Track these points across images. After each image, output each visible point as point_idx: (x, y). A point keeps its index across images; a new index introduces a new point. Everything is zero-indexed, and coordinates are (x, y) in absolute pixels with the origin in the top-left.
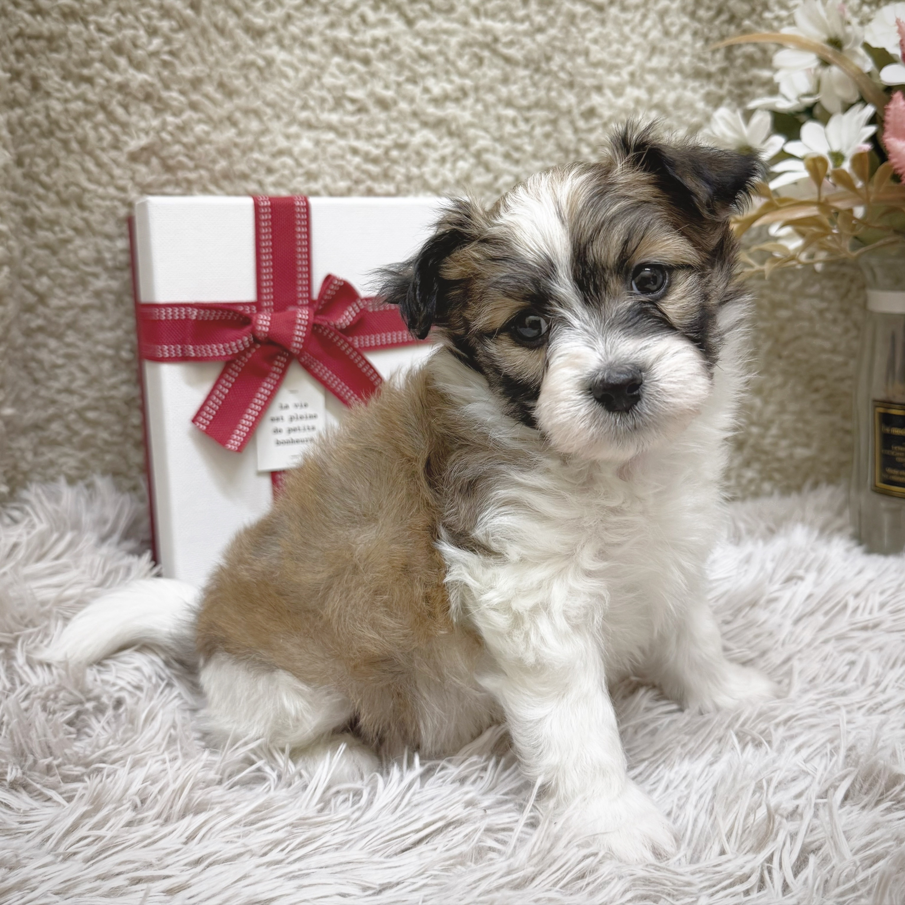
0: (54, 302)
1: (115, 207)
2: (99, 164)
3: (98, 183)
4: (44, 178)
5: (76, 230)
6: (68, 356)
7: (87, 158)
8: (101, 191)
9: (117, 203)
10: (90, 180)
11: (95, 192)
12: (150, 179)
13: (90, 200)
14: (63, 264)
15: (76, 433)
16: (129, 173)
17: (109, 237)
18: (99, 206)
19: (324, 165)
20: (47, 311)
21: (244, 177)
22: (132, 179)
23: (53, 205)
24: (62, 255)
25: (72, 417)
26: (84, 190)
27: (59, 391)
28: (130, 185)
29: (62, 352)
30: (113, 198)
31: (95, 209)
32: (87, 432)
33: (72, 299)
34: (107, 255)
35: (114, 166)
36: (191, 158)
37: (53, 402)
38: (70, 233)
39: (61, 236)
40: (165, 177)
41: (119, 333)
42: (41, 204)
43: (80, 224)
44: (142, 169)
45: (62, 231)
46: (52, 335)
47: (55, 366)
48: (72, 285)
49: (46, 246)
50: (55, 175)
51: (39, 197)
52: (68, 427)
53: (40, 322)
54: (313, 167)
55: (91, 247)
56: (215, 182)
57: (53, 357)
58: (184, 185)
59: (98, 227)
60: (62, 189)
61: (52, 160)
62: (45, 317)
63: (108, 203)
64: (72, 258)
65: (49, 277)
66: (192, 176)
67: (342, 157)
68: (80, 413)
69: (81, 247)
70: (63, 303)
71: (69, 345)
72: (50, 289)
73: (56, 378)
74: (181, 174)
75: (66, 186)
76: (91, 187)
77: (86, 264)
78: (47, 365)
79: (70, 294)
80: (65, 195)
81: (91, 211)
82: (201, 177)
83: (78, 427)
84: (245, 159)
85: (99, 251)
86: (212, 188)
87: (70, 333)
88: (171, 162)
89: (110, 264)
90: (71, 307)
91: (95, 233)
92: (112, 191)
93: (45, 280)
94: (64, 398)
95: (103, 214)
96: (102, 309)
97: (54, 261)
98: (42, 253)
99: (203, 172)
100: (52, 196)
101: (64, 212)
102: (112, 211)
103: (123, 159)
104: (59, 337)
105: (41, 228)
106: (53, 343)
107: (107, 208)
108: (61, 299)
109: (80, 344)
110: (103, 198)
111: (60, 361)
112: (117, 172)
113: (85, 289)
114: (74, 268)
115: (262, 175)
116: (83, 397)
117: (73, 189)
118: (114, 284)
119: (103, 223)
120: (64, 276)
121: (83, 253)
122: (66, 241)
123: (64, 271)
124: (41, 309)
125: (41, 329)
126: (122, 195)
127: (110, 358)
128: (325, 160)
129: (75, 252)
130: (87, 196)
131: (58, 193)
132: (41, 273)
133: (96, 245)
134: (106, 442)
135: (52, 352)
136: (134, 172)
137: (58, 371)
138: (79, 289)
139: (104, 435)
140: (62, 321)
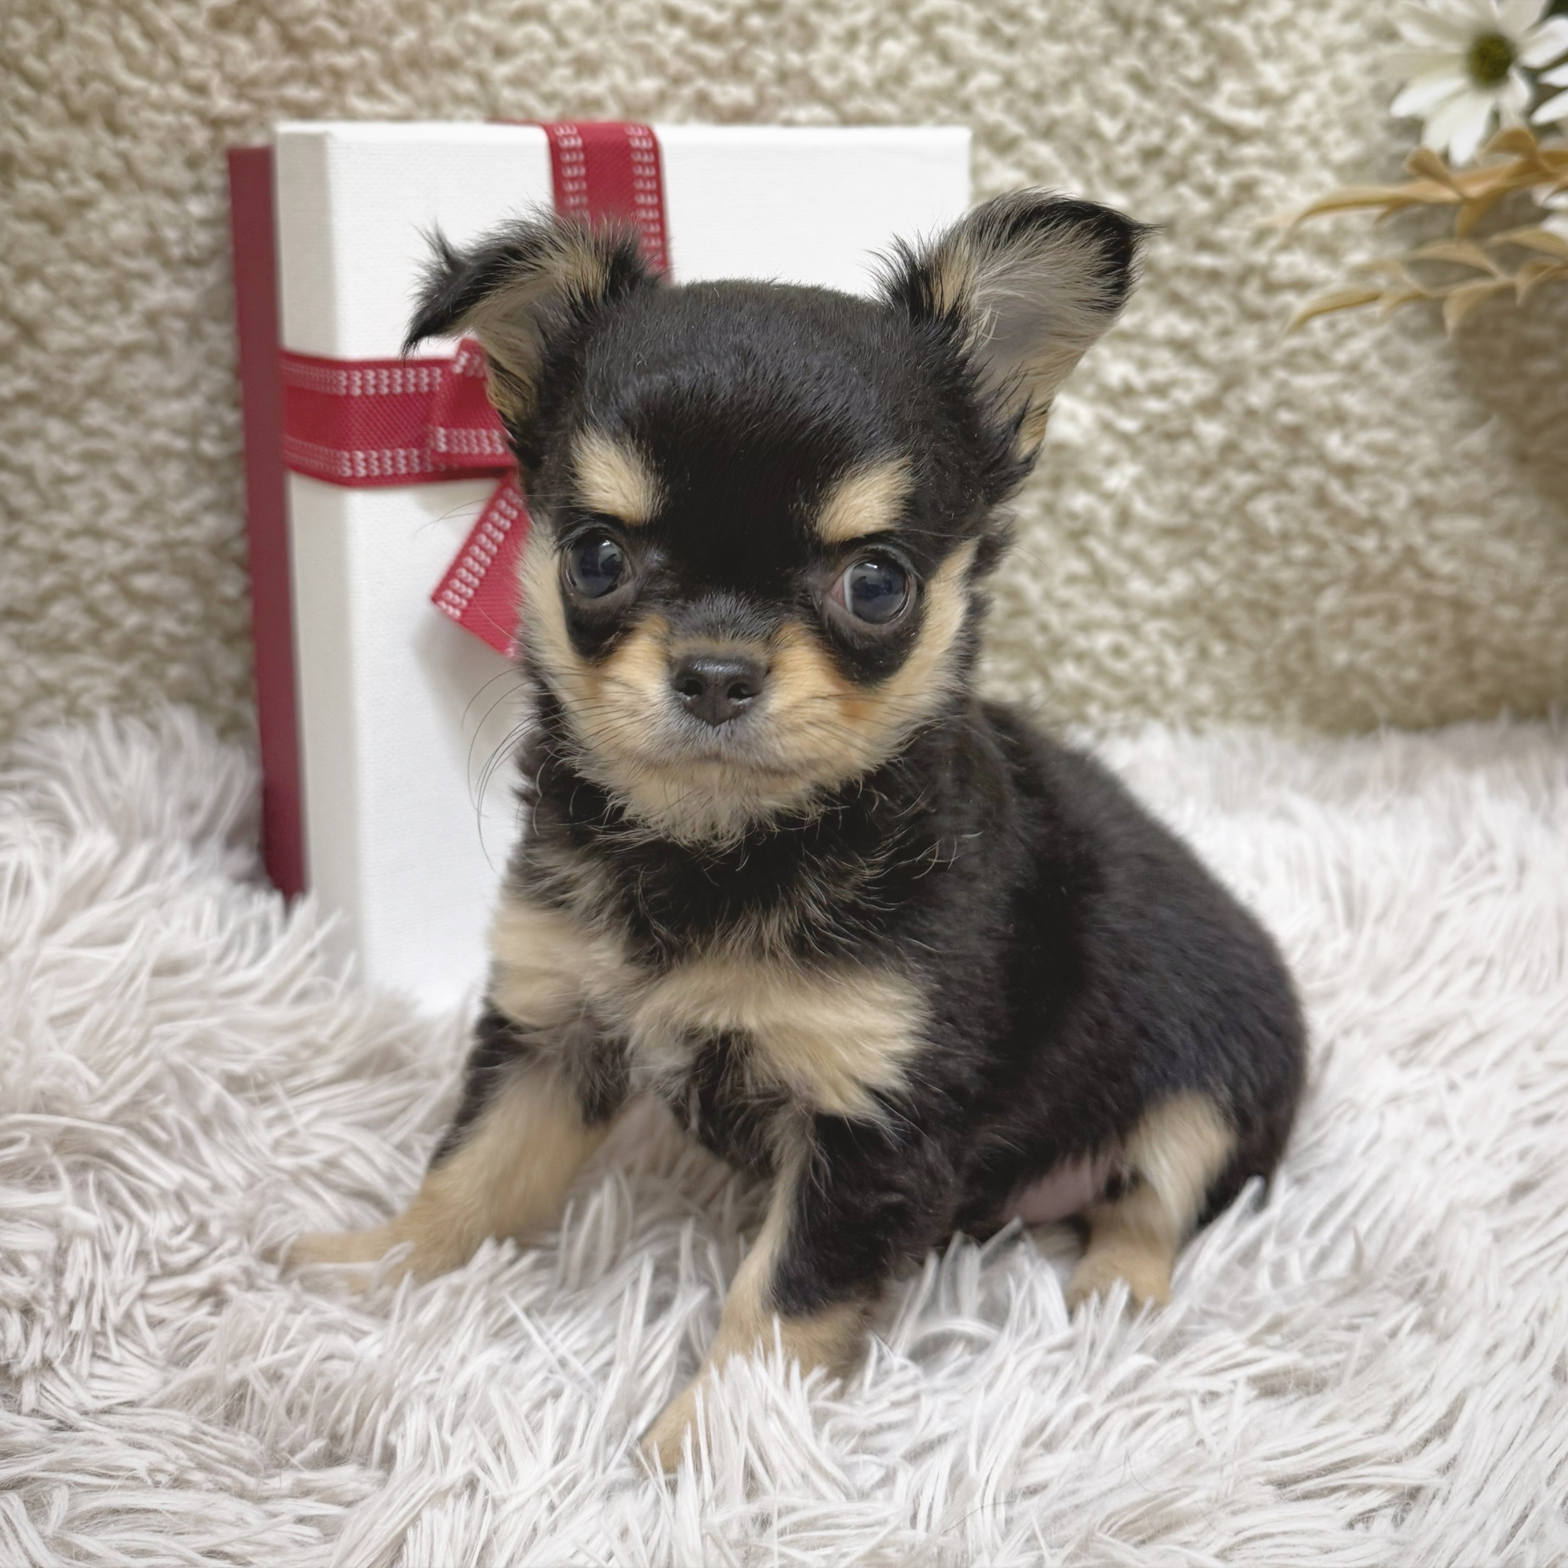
0: (57, 339)
1: (185, 128)
2: (151, 34)
3: (147, 73)
4: (32, 63)
5: (101, 176)
6: (92, 458)
7: (125, 20)
8: (155, 91)
9: (188, 119)
10: (132, 67)
11: (143, 94)
12: (254, 67)
13: (135, 111)
14: (76, 254)
15: (109, 624)
16: (212, 55)
17: (172, 193)
18: (152, 126)
19: (611, 43)
20: (40, 358)
21: (451, 64)
22: (219, 66)
23: (52, 124)
24: (74, 234)
25: (104, 589)
26: (122, 90)
27: (71, 535)
28: (215, 81)
29: (76, 448)
30: (178, 109)
31: (146, 133)
32: (133, 620)
33: (97, 330)
34: (170, 234)
35: (180, 38)
36: (342, 23)
37: (57, 558)
38: (92, 185)
39: (72, 192)
40: (285, 63)
41: (197, 402)
42: (25, 121)
43: (113, 165)
44: (240, 45)
45: (74, 181)
46: (51, 410)
47: (61, 480)
48: (98, 301)
49: (39, 215)
50: (56, 56)
51: (21, 106)
52: (91, 610)
53: (24, 383)
54: (591, 46)
55: (136, 216)
56: (392, 75)
57: (56, 460)
58: (327, 81)
59: (149, 172)
60: (72, 87)
61: (49, 24)
62: (37, 372)
63: (169, 119)
64: (98, 241)
65: (46, 283)
66: (345, 61)
67: (649, 27)
68: (120, 578)
69: (115, 217)
70: (77, 341)
71: (90, 433)
72: (48, 310)
73: (64, 505)
74: (320, 58)
75: (82, 82)
76: (136, 83)
77: (128, 253)
78: (42, 477)
79: (93, 319)
80: (79, 101)
81: (136, 138)
82: (362, 65)
83: (116, 609)
84: (453, 24)
85: (152, 226)
86: (385, 87)
87: (94, 405)
88: (299, 31)
89: (176, 252)
90: (94, 348)
91: (143, 185)
92: (177, 93)
93: (35, 290)
94: (82, 548)
95: (161, 144)
96: (161, 351)
97: (56, 248)
98: (30, 230)
99: (367, 54)
100: (51, 104)
101: (78, 139)
102: (180, 137)
103: (199, 23)
104: (71, 416)
105: (26, 174)
106: (56, 429)
107: (169, 129)
108: (72, 330)
109: (116, 428)
110: (158, 107)
111: (72, 469)
112: (188, 51)
113: (125, 309)
114: (102, 262)
115: (485, 61)
116: (126, 544)
117: (97, 87)
118: (186, 297)
119: (161, 162)
120: (78, 282)
121: (122, 230)
122: (82, 205)
123: (80, 269)
124: (27, 354)
125: (25, 399)
126: (200, 102)
127: (179, 456)
128: (612, 31)
129: (103, 228)
130: (127, 103)
131: (63, 97)
132: (25, 274)
133: (147, 211)
134: (172, 639)
135: (53, 448)
136: (223, 51)
137: (70, 491)
138: (112, 308)
139: (168, 623)
140: (78, 379)
